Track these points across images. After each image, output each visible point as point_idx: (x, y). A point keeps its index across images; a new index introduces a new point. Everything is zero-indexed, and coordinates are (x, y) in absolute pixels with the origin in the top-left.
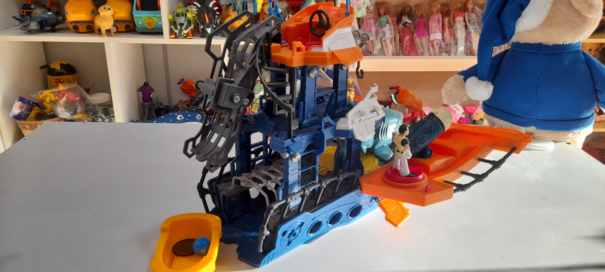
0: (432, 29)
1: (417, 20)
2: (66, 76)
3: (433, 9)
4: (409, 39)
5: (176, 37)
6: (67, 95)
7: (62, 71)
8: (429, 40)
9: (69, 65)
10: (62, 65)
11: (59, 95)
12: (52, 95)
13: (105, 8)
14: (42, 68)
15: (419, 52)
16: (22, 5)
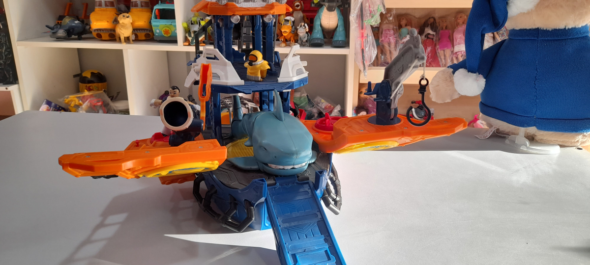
0: (456, 41)
1: (441, 31)
2: (95, 84)
3: (459, 21)
4: (431, 51)
5: (189, 45)
6: (89, 100)
7: (92, 79)
8: (452, 52)
9: (99, 74)
10: (92, 74)
11: (83, 100)
12: (77, 100)
13: (124, 16)
14: (75, 76)
15: (441, 64)
16: (58, 16)
